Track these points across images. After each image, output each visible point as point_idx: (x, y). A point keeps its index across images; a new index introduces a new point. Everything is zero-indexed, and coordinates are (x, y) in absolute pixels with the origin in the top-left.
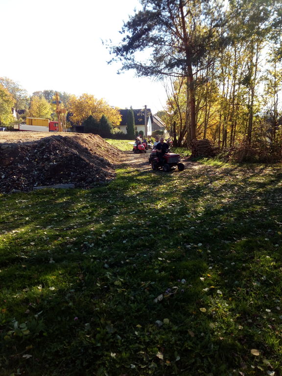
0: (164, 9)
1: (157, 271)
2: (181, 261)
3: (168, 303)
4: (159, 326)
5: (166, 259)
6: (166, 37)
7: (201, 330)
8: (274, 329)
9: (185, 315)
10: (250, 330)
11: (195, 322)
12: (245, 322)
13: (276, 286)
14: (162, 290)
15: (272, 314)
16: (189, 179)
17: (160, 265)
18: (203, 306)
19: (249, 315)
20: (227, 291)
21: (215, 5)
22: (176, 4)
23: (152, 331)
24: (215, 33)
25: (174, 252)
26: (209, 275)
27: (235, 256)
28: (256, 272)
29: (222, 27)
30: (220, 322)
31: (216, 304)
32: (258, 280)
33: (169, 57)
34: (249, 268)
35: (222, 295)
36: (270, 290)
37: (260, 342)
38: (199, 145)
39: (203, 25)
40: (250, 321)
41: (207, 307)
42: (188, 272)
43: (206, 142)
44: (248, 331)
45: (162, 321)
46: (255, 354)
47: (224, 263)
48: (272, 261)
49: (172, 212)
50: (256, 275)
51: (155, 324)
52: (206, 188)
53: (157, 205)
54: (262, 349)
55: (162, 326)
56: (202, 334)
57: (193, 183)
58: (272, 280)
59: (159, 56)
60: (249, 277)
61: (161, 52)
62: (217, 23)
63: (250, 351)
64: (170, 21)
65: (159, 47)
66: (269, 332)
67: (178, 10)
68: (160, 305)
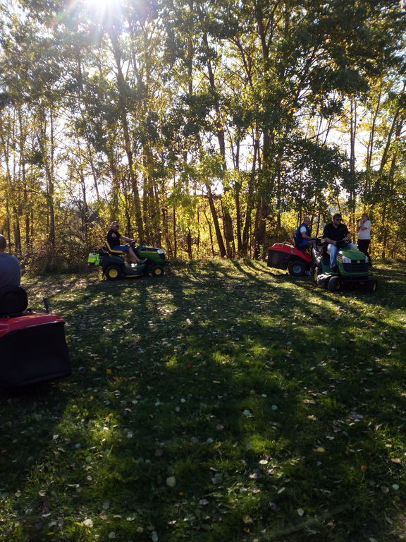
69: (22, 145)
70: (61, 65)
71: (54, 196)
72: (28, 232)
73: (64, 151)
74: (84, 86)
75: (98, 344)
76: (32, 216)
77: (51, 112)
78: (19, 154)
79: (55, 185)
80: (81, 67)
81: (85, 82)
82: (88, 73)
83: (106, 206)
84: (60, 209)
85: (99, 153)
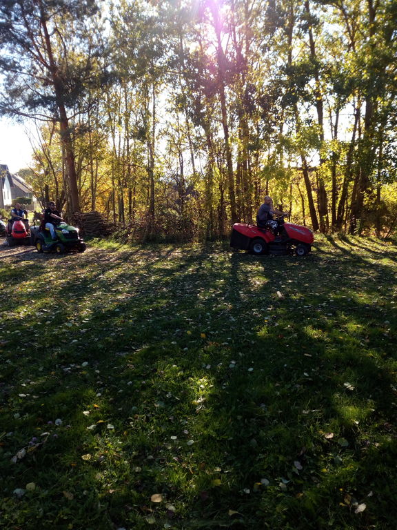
0: (16, 19)
1: (16, 415)
2: (55, 392)
3: (35, 460)
4: (20, 496)
5: (32, 394)
6: (22, 61)
7: (83, 487)
8: (181, 461)
9: (59, 470)
10: (151, 471)
11: (75, 477)
12: (145, 460)
13: (183, 403)
14: (24, 442)
15: (178, 441)
16: (71, 270)
17: (21, 405)
18: (86, 452)
19: (149, 450)
20: (121, 423)
21: (92, 26)
22: (35, 16)
23: (6, 509)
24: (96, 65)
25: (44, 381)
26: (96, 406)
27: (132, 373)
28: (159, 389)
29: (104, 57)
30: (111, 468)
31: (106, 444)
32: (161, 400)
33: (29, 91)
34: (150, 386)
35: (113, 430)
36: (176, 410)
37: (162, 483)
38: (84, 220)
39: (77, 51)
40: (151, 457)
41: (92, 451)
42: (65, 408)
43: (95, 215)
44: (147, 472)
45: (24, 487)
46: (156, 501)
47: (117, 385)
48: (180, 370)
49: (44, 320)
50: (159, 393)
51: (12, 495)
52: (96, 281)
53: (19, 313)
54: (166, 491)
55: (23, 496)
56: (85, 493)
57: (77, 275)
58: (178, 396)
59: (12, 88)
60: (151, 397)
61: (16, 83)
62: (97, 51)
63: (150, 499)
64: (28, 40)
65: (12, 75)
66: (174, 467)
67: (40, 25)
68: (22, 464)
69: (127, 121)
70: (164, 42)
71: (155, 171)
72: (130, 203)
73: (165, 126)
74: (185, 61)
75: (192, 310)
76: (134, 190)
77: (154, 88)
78: (124, 130)
79: (155, 159)
80: (183, 43)
81: (186, 58)
82: (189, 49)
83: (201, 179)
84: (160, 182)
85: (197, 128)
